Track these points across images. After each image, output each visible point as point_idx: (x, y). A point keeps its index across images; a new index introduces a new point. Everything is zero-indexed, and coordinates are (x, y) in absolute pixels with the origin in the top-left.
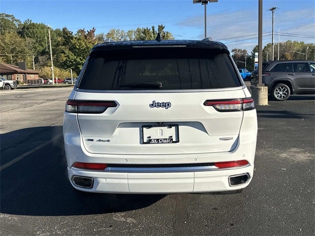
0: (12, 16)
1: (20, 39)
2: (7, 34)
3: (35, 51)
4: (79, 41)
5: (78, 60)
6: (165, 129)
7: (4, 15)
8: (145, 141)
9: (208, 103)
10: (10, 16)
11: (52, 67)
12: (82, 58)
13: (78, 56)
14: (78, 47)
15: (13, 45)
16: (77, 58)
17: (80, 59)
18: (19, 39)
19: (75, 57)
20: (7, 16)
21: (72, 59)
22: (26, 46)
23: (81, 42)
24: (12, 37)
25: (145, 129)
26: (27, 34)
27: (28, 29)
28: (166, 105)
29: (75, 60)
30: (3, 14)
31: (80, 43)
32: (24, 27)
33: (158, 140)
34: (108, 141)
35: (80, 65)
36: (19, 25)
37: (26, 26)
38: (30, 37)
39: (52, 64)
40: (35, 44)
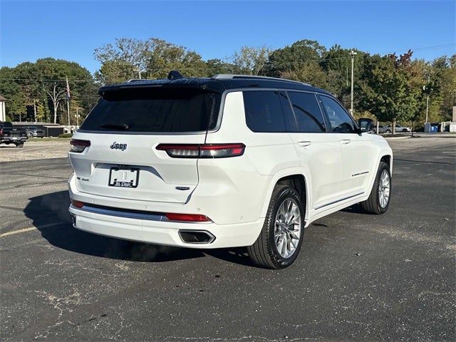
0: (316, 42)
1: (321, 73)
2: (306, 67)
3: (340, 88)
4: (384, 72)
5: (381, 98)
6: (129, 172)
7: (306, 42)
8: (112, 183)
9: (160, 147)
10: (313, 42)
11: (351, 110)
12: (386, 96)
13: (381, 93)
14: (382, 80)
15: (311, 80)
16: (378, 96)
17: (383, 97)
18: (319, 73)
19: (376, 95)
20: (310, 42)
21: (371, 98)
22: (327, 82)
23: (387, 72)
24: (311, 71)
25: (113, 171)
26: (331, 65)
27: (333, 57)
28: (123, 147)
29: (375, 99)
30: (304, 41)
31: (385, 75)
32: (329, 55)
33: (121, 183)
34: (88, 180)
35: (383, 105)
36: (323, 54)
37: (332, 54)
38: (335, 69)
39: (352, 106)
40: (340, 77)
